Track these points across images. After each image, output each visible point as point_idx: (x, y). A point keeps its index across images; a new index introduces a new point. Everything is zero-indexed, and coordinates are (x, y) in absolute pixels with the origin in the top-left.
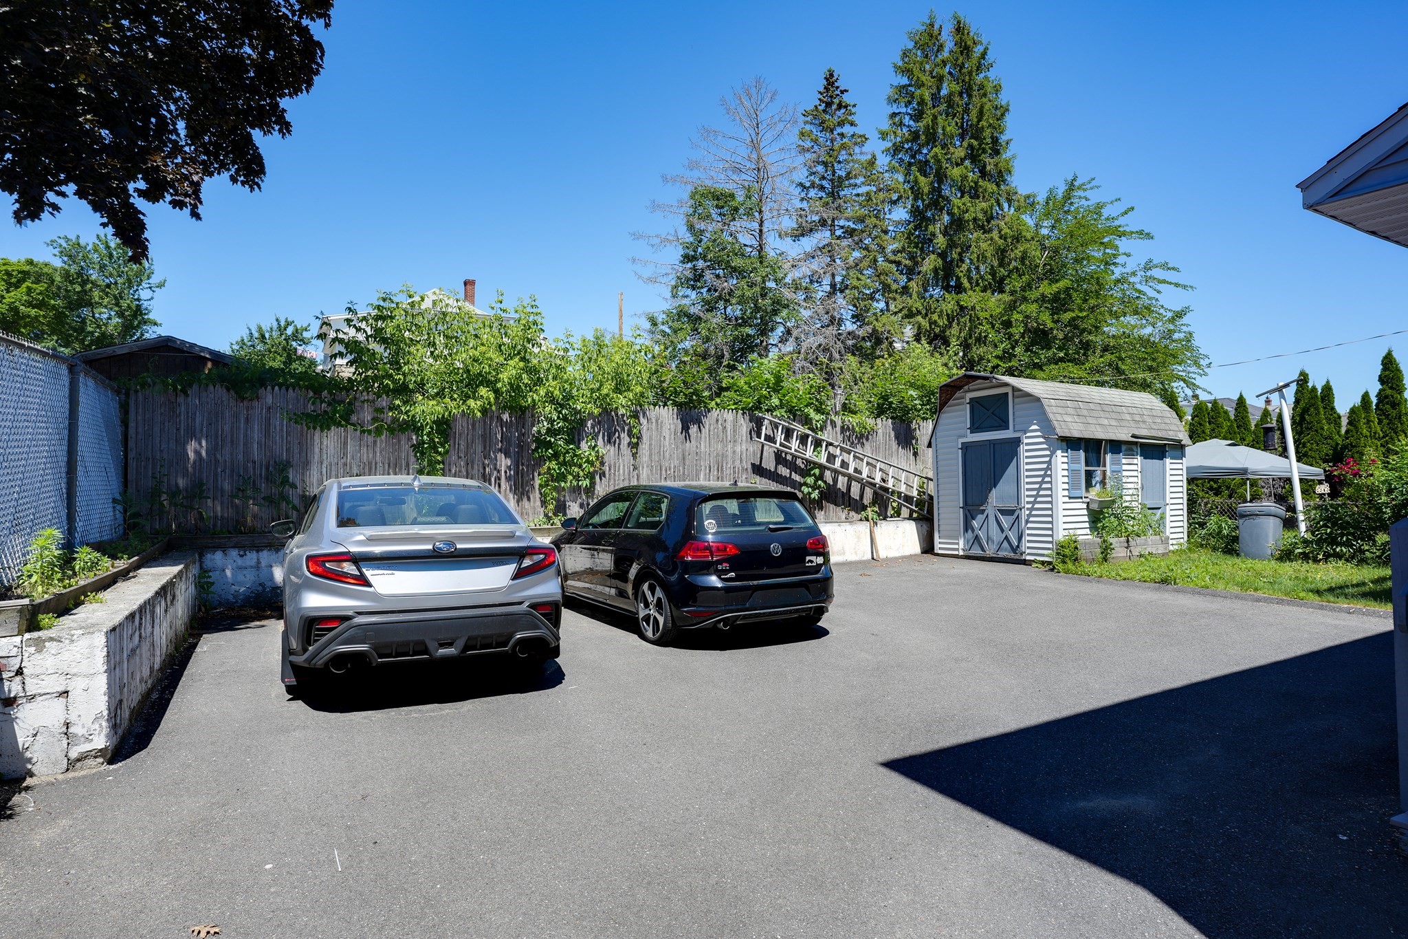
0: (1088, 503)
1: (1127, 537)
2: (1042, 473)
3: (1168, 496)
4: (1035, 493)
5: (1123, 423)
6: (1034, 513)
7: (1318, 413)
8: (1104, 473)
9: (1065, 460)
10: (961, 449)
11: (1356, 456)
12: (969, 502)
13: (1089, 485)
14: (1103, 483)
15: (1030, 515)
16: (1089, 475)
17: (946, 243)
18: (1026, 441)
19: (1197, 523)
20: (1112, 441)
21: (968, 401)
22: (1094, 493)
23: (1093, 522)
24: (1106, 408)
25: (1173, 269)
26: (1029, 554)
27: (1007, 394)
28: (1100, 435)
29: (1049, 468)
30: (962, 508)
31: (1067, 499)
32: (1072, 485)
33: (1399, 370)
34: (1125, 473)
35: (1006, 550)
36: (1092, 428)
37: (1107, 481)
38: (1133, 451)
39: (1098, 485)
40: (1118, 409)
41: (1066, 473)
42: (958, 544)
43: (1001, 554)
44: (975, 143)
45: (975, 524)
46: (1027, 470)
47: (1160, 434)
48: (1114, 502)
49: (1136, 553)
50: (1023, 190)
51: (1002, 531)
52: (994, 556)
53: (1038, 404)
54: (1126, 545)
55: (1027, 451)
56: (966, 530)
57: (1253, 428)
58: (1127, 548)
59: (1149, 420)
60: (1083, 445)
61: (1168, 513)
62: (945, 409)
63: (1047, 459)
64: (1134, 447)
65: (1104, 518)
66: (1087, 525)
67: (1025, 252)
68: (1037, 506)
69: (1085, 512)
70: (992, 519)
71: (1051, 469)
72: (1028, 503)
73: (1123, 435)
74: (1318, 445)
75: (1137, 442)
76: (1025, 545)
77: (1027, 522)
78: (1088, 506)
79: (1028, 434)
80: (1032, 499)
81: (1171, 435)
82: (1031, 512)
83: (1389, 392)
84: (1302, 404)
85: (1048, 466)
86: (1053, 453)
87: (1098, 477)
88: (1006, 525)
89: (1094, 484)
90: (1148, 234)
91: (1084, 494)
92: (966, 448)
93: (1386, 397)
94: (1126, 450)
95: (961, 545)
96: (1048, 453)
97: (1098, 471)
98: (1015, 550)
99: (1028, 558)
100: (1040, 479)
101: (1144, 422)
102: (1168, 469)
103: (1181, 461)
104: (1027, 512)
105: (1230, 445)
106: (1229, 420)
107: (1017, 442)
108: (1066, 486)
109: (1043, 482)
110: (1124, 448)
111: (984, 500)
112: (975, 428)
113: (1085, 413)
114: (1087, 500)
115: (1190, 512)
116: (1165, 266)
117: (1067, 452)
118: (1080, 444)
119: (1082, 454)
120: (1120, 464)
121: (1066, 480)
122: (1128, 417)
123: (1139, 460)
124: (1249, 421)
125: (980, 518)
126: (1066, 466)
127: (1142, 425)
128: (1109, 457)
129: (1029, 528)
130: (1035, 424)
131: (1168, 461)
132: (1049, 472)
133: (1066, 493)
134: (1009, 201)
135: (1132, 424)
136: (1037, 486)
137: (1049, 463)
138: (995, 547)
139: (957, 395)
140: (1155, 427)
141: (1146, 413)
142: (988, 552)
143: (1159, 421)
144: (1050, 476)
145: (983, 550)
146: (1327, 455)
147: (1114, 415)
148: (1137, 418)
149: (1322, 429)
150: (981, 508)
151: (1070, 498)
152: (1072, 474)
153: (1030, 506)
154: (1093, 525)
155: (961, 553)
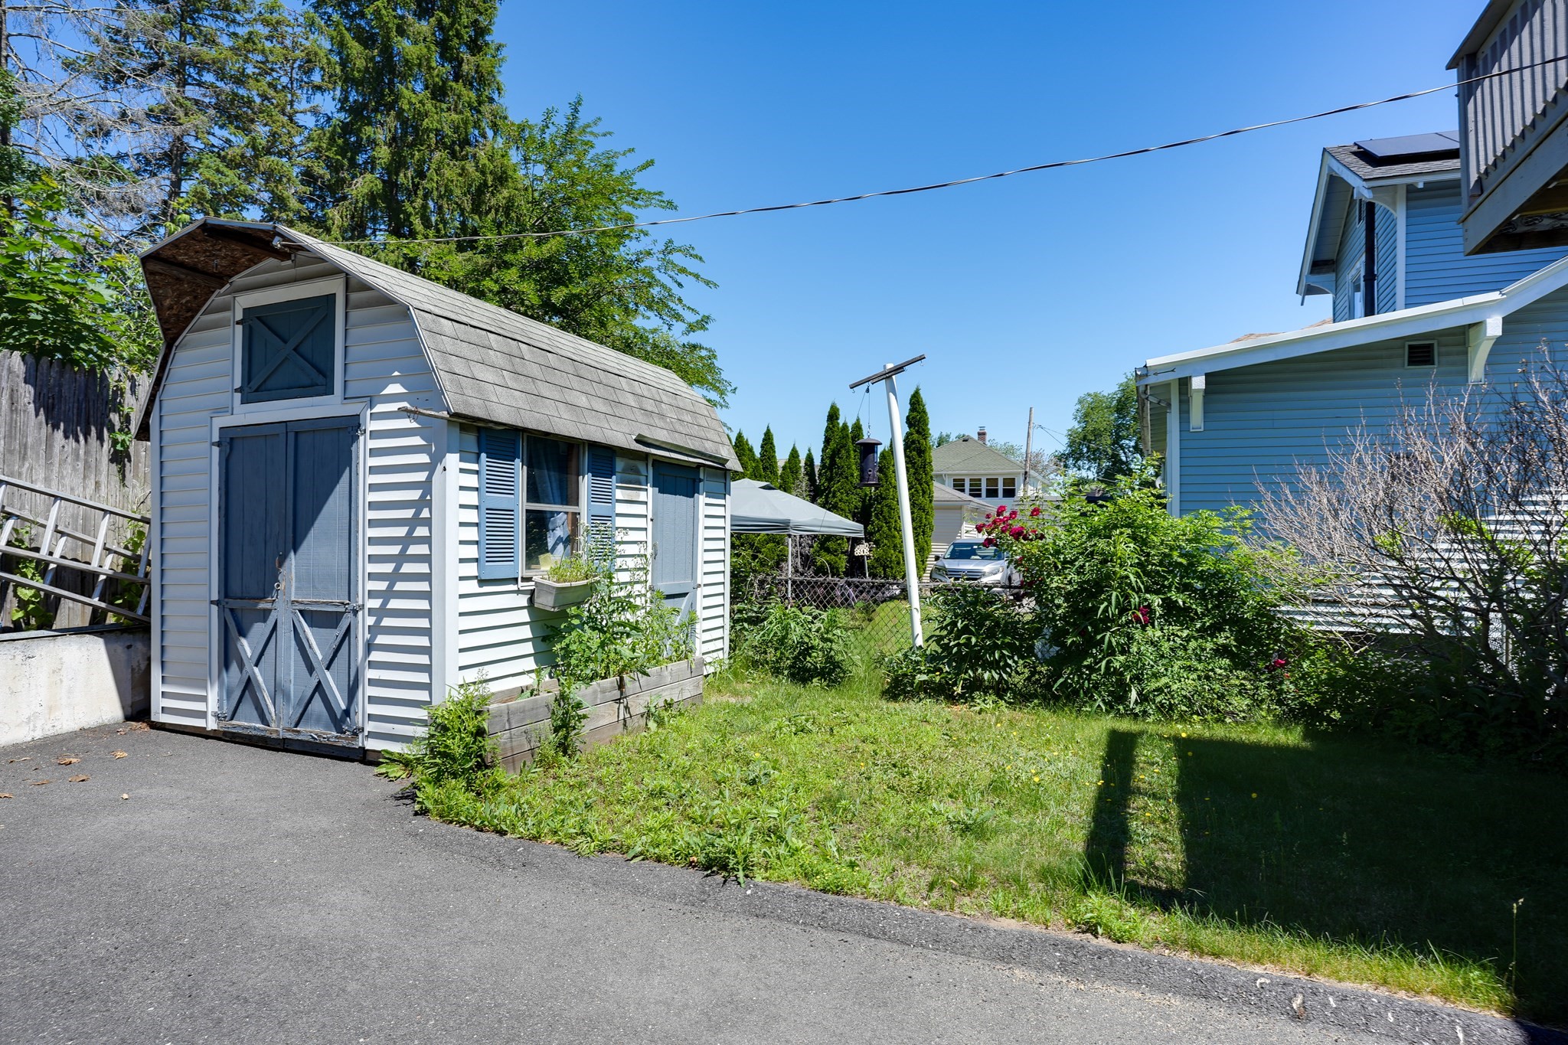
0: (532, 592)
1: (620, 674)
2: (409, 513)
3: (701, 568)
4: (388, 568)
5: (620, 411)
6: (387, 622)
7: (848, 457)
8: (575, 518)
9: (472, 481)
10: (219, 444)
11: (886, 509)
12: (235, 587)
13: (536, 545)
14: (570, 541)
15: (376, 630)
16: (538, 527)
17: (389, 157)
18: (373, 426)
19: (745, 620)
20: (594, 446)
21: (239, 316)
22: (548, 569)
23: (544, 639)
24: (584, 371)
25: (696, 256)
26: (373, 735)
27: (331, 299)
28: (564, 424)
29: (424, 502)
30: (217, 603)
31: (473, 587)
32: (492, 547)
33: (924, 412)
34: (620, 522)
35: (318, 721)
36: (549, 408)
37: (581, 538)
38: (638, 473)
39: (561, 546)
40: (613, 380)
41: (472, 516)
42: (204, 699)
43: (310, 731)
44: (446, 20)
45: (247, 647)
46: (373, 506)
47: (692, 444)
48: (591, 588)
49: (637, 709)
50: (515, 117)
51: (311, 669)
52: (289, 735)
53: (401, 326)
54: (617, 694)
55: (374, 453)
56: (226, 664)
57: (780, 472)
58: (618, 701)
59: (672, 414)
60: (522, 446)
61: (701, 603)
62: (187, 336)
63: (421, 476)
64: (641, 466)
65: (571, 629)
66: (529, 648)
67: (510, 200)
68: (394, 604)
69: (524, 616)
70: (285, 636)
71: (429, 504)
72: (372, 594)
73: (620, 436)
74: (847, 495)
75: (647, 455)
76: (364, 708)
77: (370, 647)
78: (531, 600)
79: (380, 408)
80: (382, 586)
81: (709, 448)
82: (378, 621)
83: (916, 436)
84: (833, 445)
85: (423, 496)
86: (437, 459)
87: (559, 530)
88: (318, 654)
89: (550, 545)
90: (670, 203)
91: (521, 571)
92: (231, 442)
93: (913, 442)
94: (624, 471)
95: (212, 705)
96: (424, 458)
97: (560, 513)
98: (340, 720)
99: (371, 745)
100: (401, 532)
101: (662, 416)
102: (701, 516)
103: (722, 502)
104: (371, 621)
105: (764, 488)
106: (754, 460)
107: (351, 427)
108: (472, 552)
109: (408, 540)
110: (620, 464)
111: (267, 585)
112: (254, 389)
113: (535, 370)
114: (530, 586)
115: (734, 599)
116: (688, 252)
117: (477, 461)
118: (514, 443)
119: (520, 472)
120: (609, 499)
121: (472, 534)
122: (631, 400)
123: (649, 494)
124: (776, 463)
125: (260, 630)
126: (472, 498)
127: (658, 422)
128: (585, 483)
129: (373, 665)
130: (395, 380)
131: (702, 499)
132: (425, 514)
133: (472, 569)
134: (495, 127)
135: (639, 416)
136: (395, 550)
137: (426, 486)
138: (291, 712)
139: (217, 298)
140: (681, 429)
141: (665, 399)
142: (274, 726)
143: (688, 418)
144: (427, 522)
145: (264, 720)
146: (856, 508)
147: (601, 391)
148: (649, 405)
149: (852, 475)
150: (262, 605)
151: (482, 582)
152: (493, 519)
153: (375, 603)
154: (543, 646)
155: (212, 725)
